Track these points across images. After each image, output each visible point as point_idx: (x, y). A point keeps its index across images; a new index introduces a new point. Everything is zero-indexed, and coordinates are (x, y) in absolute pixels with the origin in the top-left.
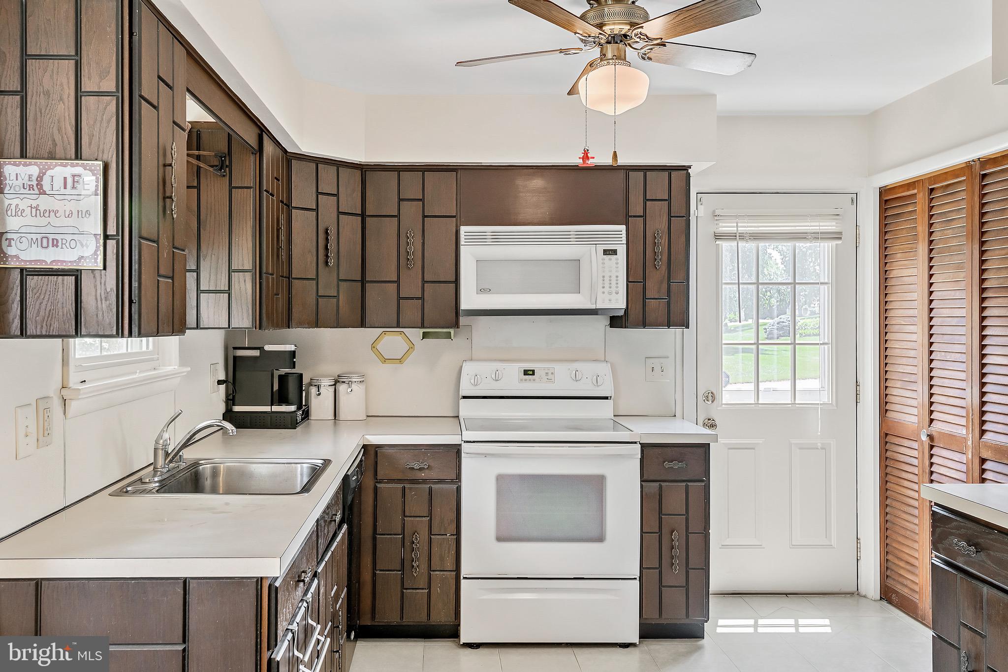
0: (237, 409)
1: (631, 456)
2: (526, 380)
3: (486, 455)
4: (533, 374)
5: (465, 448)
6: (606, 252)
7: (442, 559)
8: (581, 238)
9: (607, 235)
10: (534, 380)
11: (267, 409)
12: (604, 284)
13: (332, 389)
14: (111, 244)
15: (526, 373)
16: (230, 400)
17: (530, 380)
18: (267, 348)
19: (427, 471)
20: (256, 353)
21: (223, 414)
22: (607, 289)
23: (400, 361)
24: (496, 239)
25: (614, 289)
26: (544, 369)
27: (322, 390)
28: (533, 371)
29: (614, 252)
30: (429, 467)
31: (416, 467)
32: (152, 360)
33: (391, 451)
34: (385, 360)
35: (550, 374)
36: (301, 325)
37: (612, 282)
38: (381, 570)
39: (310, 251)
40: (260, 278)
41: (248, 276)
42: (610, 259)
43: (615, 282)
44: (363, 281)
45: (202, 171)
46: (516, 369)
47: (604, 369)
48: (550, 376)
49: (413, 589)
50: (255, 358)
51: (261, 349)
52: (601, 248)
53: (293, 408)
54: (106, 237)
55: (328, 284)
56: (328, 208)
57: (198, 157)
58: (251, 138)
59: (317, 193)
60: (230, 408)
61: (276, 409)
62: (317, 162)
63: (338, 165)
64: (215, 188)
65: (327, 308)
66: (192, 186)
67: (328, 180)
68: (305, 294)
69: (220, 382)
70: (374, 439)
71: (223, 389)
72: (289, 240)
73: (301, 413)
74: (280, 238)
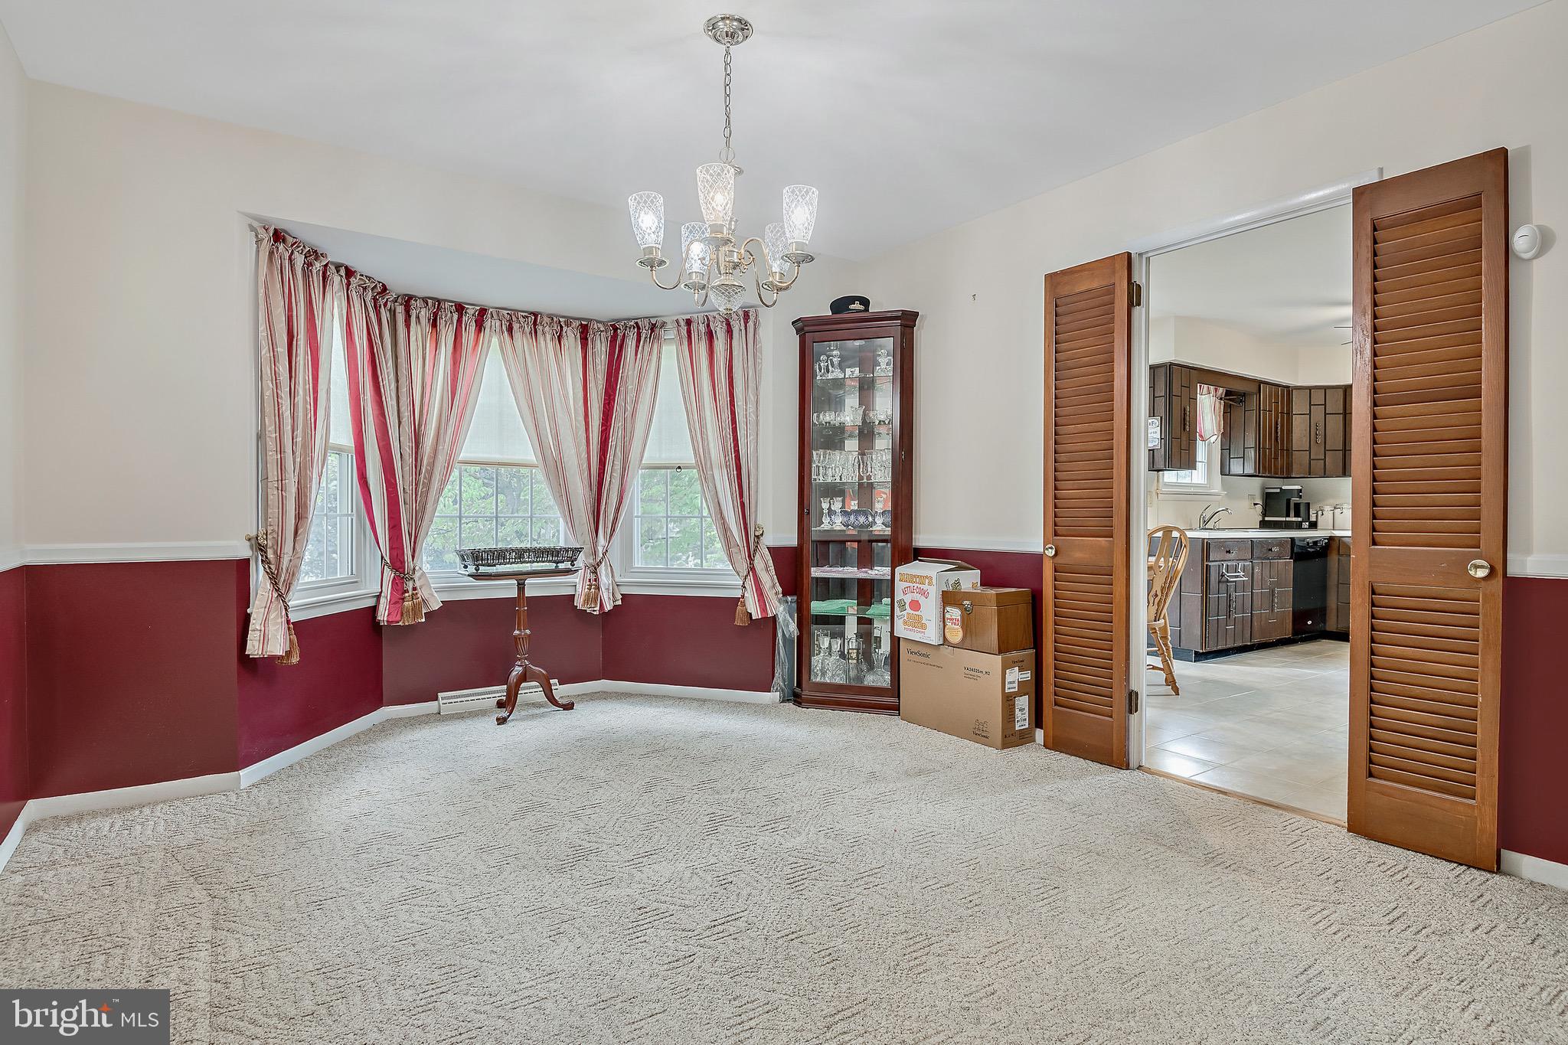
0: (1266, 519)
11: (1284, 519)
13: (1331, 512)
14: (1163, 440)
16: (1264, 515)
18: (1284, 488)
20: (1278, 491)
21: (1260, 522)
27: (1325, 513)
32: (1206, 487)
36: (1298, 474)
39: (1304, 436)
40: (1259, 450)
41: (1252, 450)
44: (1345, 450)
45: (1232, 405)
50: (1278, 493)
51: (1281, 489)
53: (1300, 519)
54: (1161, 439)
55: (1317, 452)
56: (1318, 413)
57: (1230, 400)
58: (1253, 388)
59: (1310, 405)
60: (1263, 518)
61: (1288, 519)
62: (1310, 389)
63: (1325, 388)
64: (1238, 413)
65: (1318, 466)
66: (1228, 411)
67: (1318, 397)
68: (1300, 459)
69: (1255, 504)
70: (1337, 533)
71: (1259, 508)
72: (1290, 431)
73: (1307, 523)
74: (1279, 431)
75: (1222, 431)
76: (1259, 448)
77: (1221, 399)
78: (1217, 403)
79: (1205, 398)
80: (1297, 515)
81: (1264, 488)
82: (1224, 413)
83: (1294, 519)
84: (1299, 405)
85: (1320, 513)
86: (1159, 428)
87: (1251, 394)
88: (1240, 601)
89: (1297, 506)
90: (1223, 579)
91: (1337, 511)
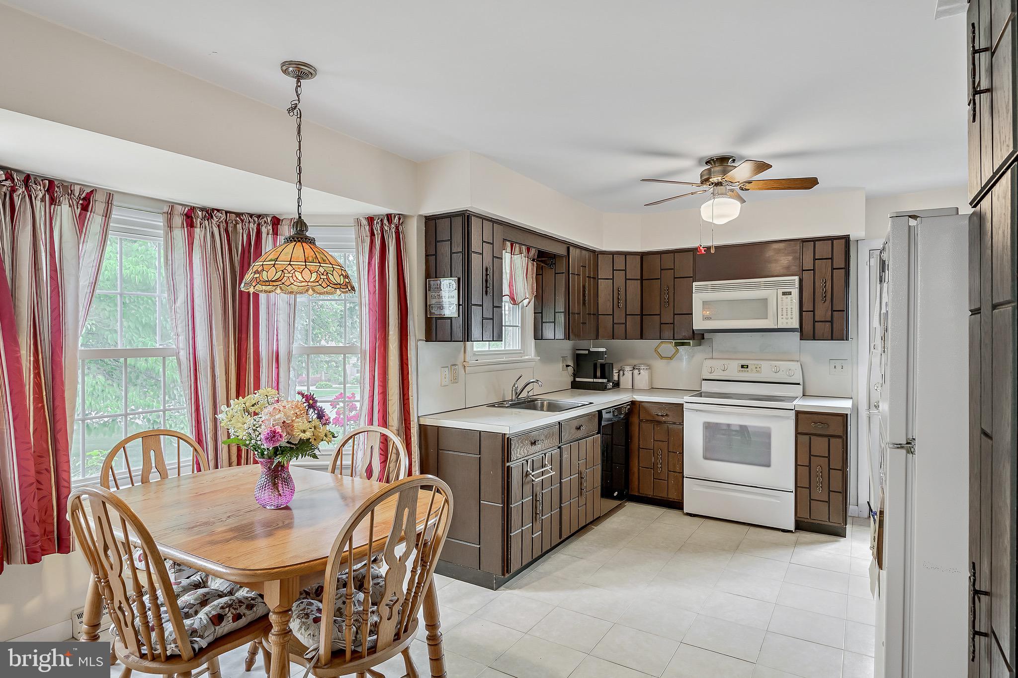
0: (577, 379)
1: (788, 418)
2: (742, 371)
3: (697, 410)
4: (747, 368)
5: (685, 405)
6: (784, 294)
7: (674, 466)
8: (767, 286)
9: (784, 284)
10: (748, 371)
11: (591, 380)
12: (782, 313)
13: (631, 372)
14: (461, 307)
15: (742, 366)
16: (575, 375)
17: (745, 371)
18: (592, 350)
19: (666, 417)
20: (587, 352)
21: (572, 382)
22: (785, 316)
23: (671, 358)
24: (714, 289)
25: (789, 316)
26: (755, 365)
27: (625, 373)
28: (748, 366)
29: (790, 293)
30: (666, 415)
31: (660, 414)
32: (521, 353)
33: (646, 405)
34: (662, 358)
35: (758, 368)
36: (603, 338)
37: (788, 312)
38: (642, 467)
39: (609, 300)
40: (569, 315)
41: (562, 315)
42: (787, 298)
43: (790, 312)
44: (642, 315)
45: (543, 267)
46: (736, 364)
47: (795, 366)
48: (758, 369)
49: (659, 479)
50: (586, 354)
51: (589, 350)
52: (780, 292)
53: (605, 381)
54: (459, 305)
55: (619, 317)
56: (620, 277)
57: (541, 261)
58: (561, 250)
59: (613, 270)
60: (574, 379)
61: (595, 380)
62: (613, 254)
63: (626, 254)
64: (549, 274)
65: (620, 329)
66: (539, 274)
67: (620, 263)
68: (606, 322)
69: (567, 366)
70: (638, 398)
71: (570, 369)
72: (597, 295)
73: (611, 384)
74: (587, 295)
75: (535, 293)
76: (568, 313)
77: (533, 260)
78: (530, 264)
79: (517, 259)
80: (603, 377)
81: (575, 349)
82: (536, 275)
83: (600, 380)
84: (604, 271)
85: (621, 373)
86: (457, 291)
87: (561, 257)
88: (547, 499)
89: (603, 366)
90: (528, 479)
91: (636, 372)
